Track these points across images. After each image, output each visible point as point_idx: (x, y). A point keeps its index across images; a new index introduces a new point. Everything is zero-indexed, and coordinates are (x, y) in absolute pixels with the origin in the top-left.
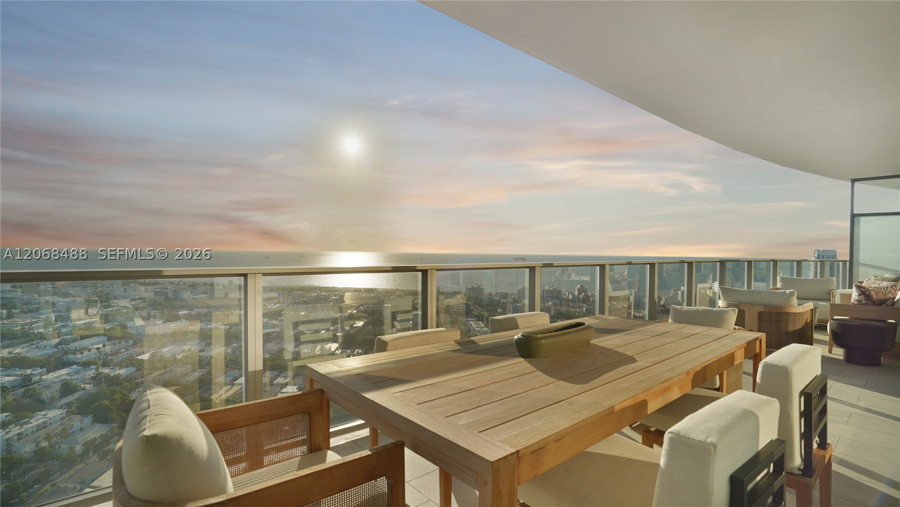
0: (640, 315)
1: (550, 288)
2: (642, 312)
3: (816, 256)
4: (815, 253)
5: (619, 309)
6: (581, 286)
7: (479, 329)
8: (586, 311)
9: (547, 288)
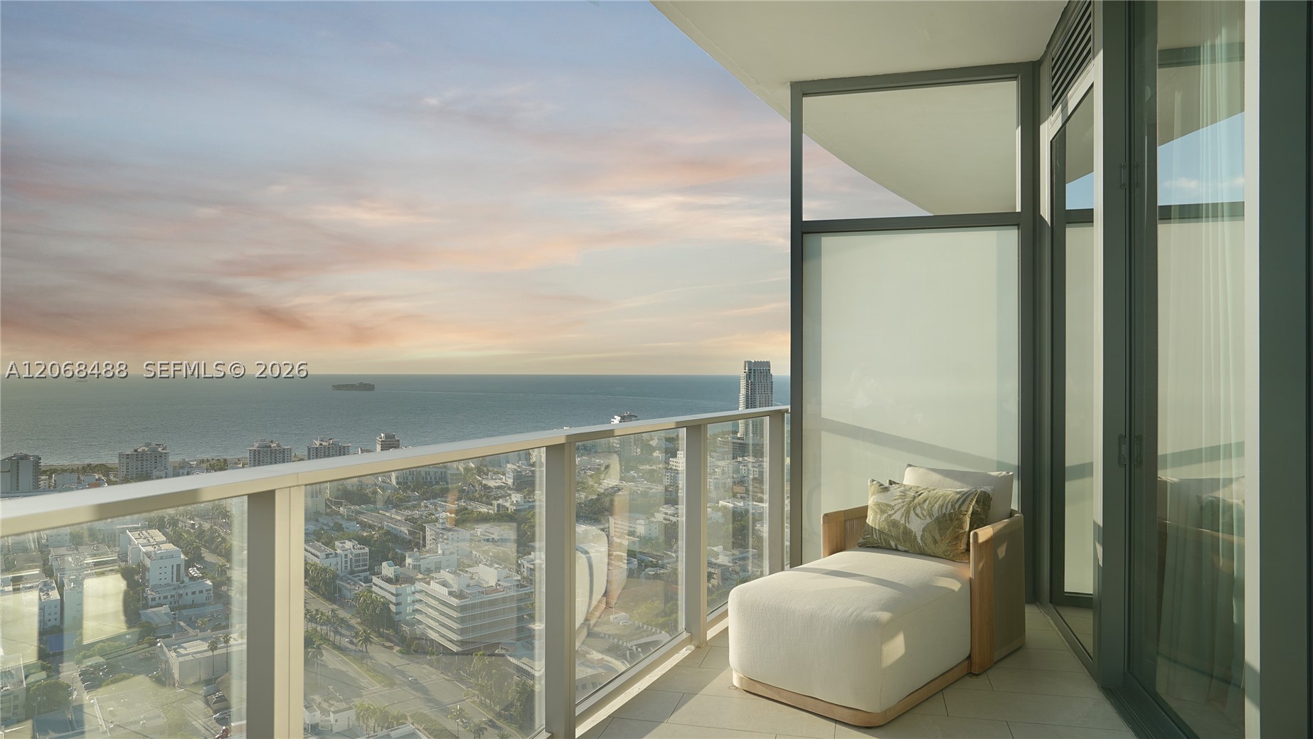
0: (497, 485)
1: (324, 443)
2: (501, 479)
3: (747, 371)
4: (745, 367)
5: (461, 474)
6: (387, 437)
7: (150, 549)
8: (398, 483)
9: (318, 443)
